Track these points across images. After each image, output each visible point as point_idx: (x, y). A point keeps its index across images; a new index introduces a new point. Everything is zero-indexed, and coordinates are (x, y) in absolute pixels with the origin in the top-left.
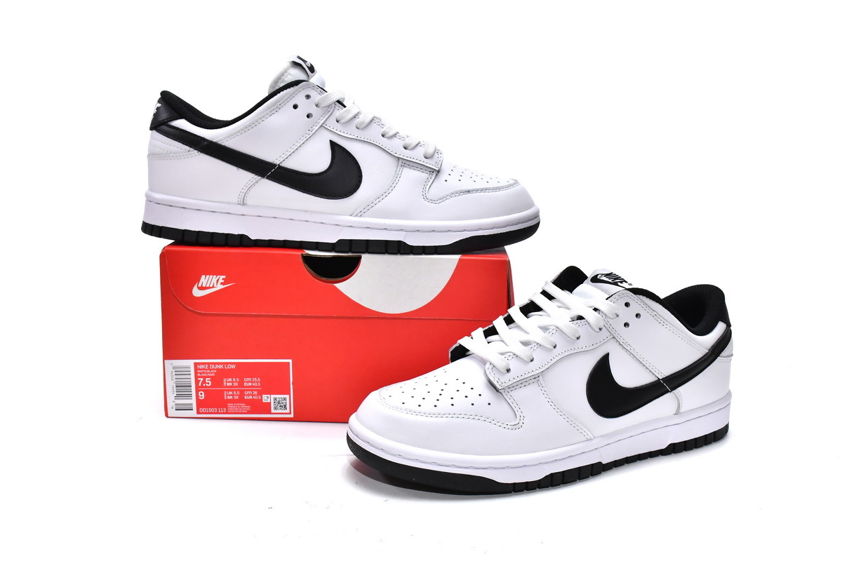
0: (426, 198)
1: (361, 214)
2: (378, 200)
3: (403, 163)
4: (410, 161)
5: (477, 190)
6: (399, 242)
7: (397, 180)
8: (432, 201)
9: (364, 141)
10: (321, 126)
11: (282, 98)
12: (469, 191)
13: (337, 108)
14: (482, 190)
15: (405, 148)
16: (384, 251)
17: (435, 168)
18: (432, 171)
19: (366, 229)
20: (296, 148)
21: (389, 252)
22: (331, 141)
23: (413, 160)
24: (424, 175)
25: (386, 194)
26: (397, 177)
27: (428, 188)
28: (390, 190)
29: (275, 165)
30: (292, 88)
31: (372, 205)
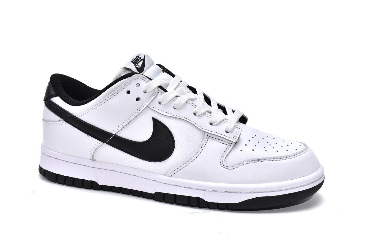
0: (222, 165)
1: (172, 174)
2: (185, 165)
3: (209, 136)
4: (213, 134)
5: (265, 159)
6: (199, 199)
7: (201, 149)
8: (227, 167)
9: (179, 119)
10: (147, 107)
11: (119, 86)
12: (259, 160)
13: (160, 93)
14: (270, 159)
15: (211, 124)
16: (188, 204)
17: (232, 140)
18: (230, 143)
19: (175, 186)
20: (127, 122)
21: (191, 204)
22: (153, 118)
23: (216, 134)
24: (223, 146)
25: (192, 160)
26: (202, 147)
27: (225, 156)
28: (195, 157)
29: (112, 135)
30: (127, 79)
31: (180, 168)
